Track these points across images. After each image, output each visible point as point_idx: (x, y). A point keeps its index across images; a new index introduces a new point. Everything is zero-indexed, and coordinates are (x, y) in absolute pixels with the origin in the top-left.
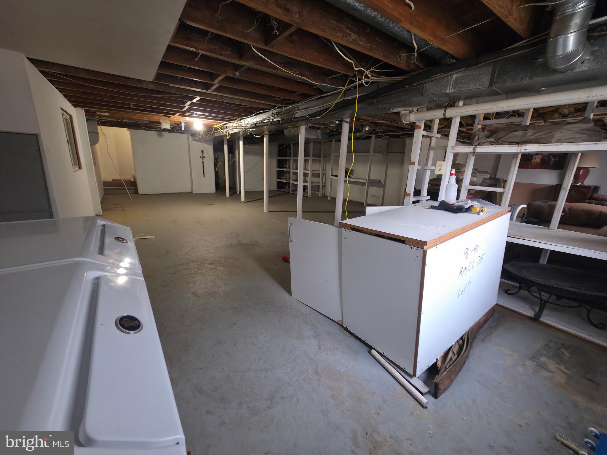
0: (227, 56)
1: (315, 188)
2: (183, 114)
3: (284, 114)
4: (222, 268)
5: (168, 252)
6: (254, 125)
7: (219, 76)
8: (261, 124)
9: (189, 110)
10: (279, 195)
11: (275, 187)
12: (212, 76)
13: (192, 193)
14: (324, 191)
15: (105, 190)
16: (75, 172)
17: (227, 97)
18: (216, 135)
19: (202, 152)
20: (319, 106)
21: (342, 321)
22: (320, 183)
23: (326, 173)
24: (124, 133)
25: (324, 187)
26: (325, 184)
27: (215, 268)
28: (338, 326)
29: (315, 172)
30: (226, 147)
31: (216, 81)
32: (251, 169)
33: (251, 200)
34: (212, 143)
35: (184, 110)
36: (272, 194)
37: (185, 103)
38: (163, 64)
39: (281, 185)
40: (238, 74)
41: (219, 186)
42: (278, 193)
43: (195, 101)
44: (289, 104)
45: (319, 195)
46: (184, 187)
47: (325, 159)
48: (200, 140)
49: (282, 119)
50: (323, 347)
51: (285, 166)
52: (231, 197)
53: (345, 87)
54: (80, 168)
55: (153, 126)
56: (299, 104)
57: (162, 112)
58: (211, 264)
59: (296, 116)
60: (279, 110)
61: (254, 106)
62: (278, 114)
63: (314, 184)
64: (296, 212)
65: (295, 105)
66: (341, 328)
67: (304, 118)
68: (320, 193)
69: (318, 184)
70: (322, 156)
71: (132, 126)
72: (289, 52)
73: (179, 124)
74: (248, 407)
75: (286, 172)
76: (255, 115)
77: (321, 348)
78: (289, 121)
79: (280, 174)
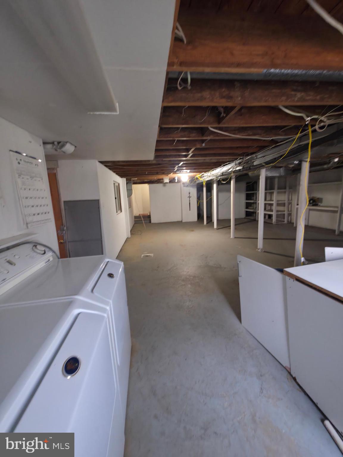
0: (194, 136)
1: (281, 216)
2: (175, 173)
3: (244, 163)
4: (189, 286)
5: (158, 267)
6: (221, 174)
7: (191, 149)
8: (226, 173)
9: (178, 170)
10: (245, 223)
11: (243, 215)
12: (188, 150)
13: (181, 221)
14: (290, 218)
15: (135, 221)
16: (118, 215)
17: (201, 159)
18: (197, 182)
19: (189, 193)
20: (275, 153)
21: (290, 368)
22: (286, 211)
23: (291, 203)
24: (146, 186)
25: (290, 215)
26: (290, 212)
27: (185, 285)
28: (286, 373)
29: (280, 202)
30: (205, 189)
31: (190, 152)
32: (223, 203)
33: (222, 227)
34: (196, 187)
35: (175, 170)
36: (238, 222)
37: (174, 167)
38: (156, 150)
39: (248, 214)
40: (204, 145)
41: (200, 216)
42: (246, 220)
43: (180, 165)
44: (248, 155)
45: (284, 221)
46: (176, 218)
47: (291, 190)
48: (187, 186)
49: (243, 168)
50: (264, 392)
51: (252, 198)
52: (208, 224)
53: (298, 135)
54: (121, 211)
55: (160, 181)
56: (257, 154)
57: (163, 174)
58: (183, 280)
59: (255, 164)
60: (241, 161)
61: (221, 161)
62: (240, 163)
63: (280, 213)
64: (257, 238)
65: (254, 155)
66: (289, 376)
67: (261, 165)
68: (286, 220)
69: (283, 213)
70: (288, 188)
71: (150, 182)
72: (239, 123)
73: (174, 179)
74: (185, 428)
75: (253, 203)
76: (223, 166)
77: (262, 392)
78: (248, 168)
79: (248, 205)
